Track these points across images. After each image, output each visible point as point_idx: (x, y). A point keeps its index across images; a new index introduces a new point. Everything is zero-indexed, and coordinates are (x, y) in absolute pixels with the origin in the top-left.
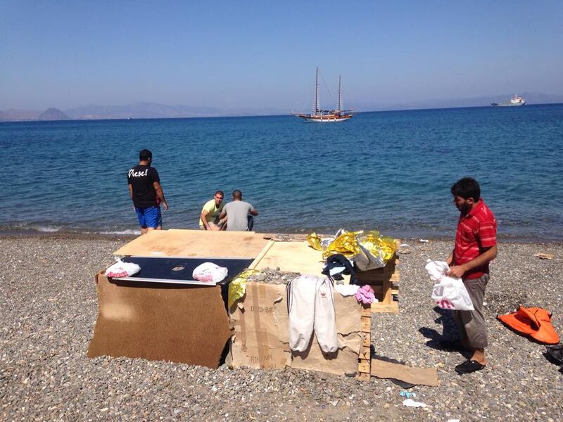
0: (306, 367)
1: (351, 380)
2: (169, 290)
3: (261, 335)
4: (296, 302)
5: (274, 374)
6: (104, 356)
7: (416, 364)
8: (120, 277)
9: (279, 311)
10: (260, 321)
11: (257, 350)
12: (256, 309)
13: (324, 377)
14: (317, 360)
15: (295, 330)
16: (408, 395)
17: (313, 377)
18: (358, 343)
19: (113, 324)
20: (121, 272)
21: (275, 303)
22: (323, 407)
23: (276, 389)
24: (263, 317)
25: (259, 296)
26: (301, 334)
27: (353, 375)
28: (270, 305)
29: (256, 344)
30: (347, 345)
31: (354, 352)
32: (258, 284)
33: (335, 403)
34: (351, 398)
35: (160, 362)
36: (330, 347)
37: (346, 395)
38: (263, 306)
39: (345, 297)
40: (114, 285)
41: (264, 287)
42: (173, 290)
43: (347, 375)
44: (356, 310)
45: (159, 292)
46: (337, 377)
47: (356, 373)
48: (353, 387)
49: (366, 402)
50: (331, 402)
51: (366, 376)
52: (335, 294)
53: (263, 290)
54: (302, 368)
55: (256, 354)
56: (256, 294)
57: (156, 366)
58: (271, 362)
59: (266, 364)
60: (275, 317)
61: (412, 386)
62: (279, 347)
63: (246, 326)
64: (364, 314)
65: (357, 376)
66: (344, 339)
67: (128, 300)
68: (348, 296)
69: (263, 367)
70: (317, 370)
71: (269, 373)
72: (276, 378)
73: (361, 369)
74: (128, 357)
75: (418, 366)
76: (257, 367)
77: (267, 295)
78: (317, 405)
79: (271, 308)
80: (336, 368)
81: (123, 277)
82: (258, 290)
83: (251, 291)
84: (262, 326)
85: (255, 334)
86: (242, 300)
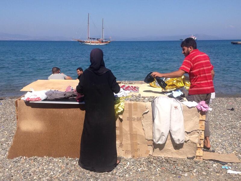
0: (162, 155)
1: (192, 161)
2: (70, 109)
3: (133, 136)
4: (159, 112)
5: (142, 160)
6: (21, 157)
7: (221, 152)
8: (36, 101)
9: (146, 119)
10: (133, 127)
11: (130, 146)
12: (130, 119)
13: (175, 160)
15: (159, 130)
16: (227, 168)
17: (167, 161)
18: (197, 137)
19: (28, 134)
20: (36, 97)
21: (144, 114)
22: (179, 177)
23: (145, 169)
24: (135, 124)
25: (133, 110)
26: (162, 133)
27: (193, 158)
28: (140, 115)
29: (129, 142)
30: (190, 139)
31: (194, 143)
32: (132, 102)
33: (186, 175)
34: (195, 171)
35: (62, 158)
36: (181, 140)
37: (191, 169)
38: (135, 117)
39: (189, 108)
40: (30, 107)
41: (137, 104)
42: (72, 109)
43: (188, 158)
44: (196, 116)
45: (62, 111)
46: (182, 160)
47: (194, 157)
48: (194, 165)
49: (204, 173)
50: (183, 174)
51: (200, 158)
52: (183, 107)
53: (136, 106)
54: (159, 156)
55: (130, 149)
56: (131, 109)
57: (60, 161)
58: (139, 153)
59: (135, 155)
60: (143, 123)
61: (226, 163)
62: (144, 143)
63: (123, 130)
64: (201, 119)
65: (195, 159)
66: (188, 135)
67: (39, 117)
68: (192, 107)
69: (134, 157)
70: (169, 156)
71: (138, 160)
72: (144, 163)
73: (198, 154)
74: (39, 156)
75: (223, 153)
76: (130, 157)
77: (139, 110)
78: (175, 177)
79: (141, 118)
80: (181, 154)
81: (37, 101)
82: (132, 106)
83: (128, 107)
84: (134, 130)
85: (129, 135)
86: (121, 113)
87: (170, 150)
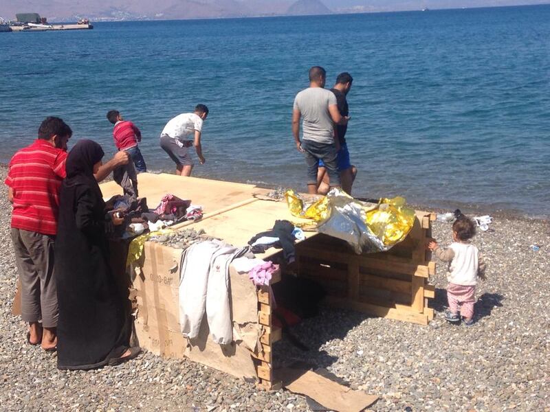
0: (204, 361)
1: (247, 386)
3: (161, 313)
9: (175, 283)
10: (159, 294)
11: (157, 332)
12: (155, 278)
13: (217, 377)
14: (216, 355)
15: (182, 309)
21: (172, 271)
22: (196, 410)
23: (162, 381)
24: (162, 288)
25: (157, 261)
26: (187, 315)
27: (253, 381)
29: (156, 323)
30: (243, 338)
31: (249, 349)
32: (156, 246)
38: (162, 275)
39: (239, 273)
41: (163, 249)
43: (246, 380)
46: (232, 379)
47: (255, 378)
48: (243, 394)
51: (267, 384)
53: (161, 253)
54: (201, 362)
55: (157, 337)
56: (155, 259)
58: (171, 349)
59: (166, 351)
60: (173, 292)
63: (147, 297)
64: (261, 300)
65: (256, 382)
66: (242, 330)
68: (243, 272)
69: (164, 354)
70: (216, 367)
73: (260, 374)
76: (158, 353)
77: (164, 261)
78: (190, 408)
79: (169, 279)
80: (235, 368)
82: (156, 253)
83: (150, 253)
84: (161, 301)
85: (154, 310)
86: (140, 263)
87: (215, 354)
